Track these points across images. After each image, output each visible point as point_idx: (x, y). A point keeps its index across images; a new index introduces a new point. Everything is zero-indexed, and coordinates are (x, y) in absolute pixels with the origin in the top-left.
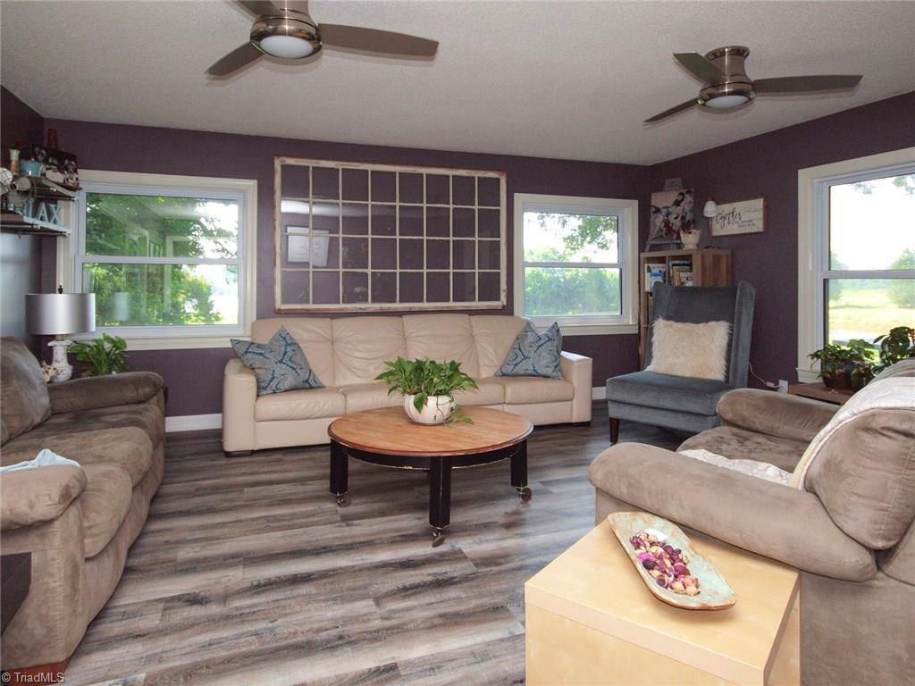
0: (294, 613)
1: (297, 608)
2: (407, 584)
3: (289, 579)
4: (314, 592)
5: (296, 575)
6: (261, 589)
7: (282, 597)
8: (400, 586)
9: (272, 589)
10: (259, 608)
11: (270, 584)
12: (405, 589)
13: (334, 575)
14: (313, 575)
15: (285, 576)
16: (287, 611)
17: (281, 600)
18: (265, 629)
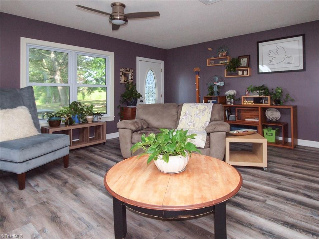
0: (301, 214)
1: (298, 215)
2: (248, 200)
3: (295, 228)
4: (287, 217)
5: (290, 228)
6: (313, 232)
7: (303, 223)
8: (251, 201)
9: (306, 228)
10: (316, 224)
11: (307, 232)
12: (250, 199)
13: (272, 218)
14: (281, 223)
15: (296, 231)
16: (303, 216)
17: (304, 222)
18: (316, 216)
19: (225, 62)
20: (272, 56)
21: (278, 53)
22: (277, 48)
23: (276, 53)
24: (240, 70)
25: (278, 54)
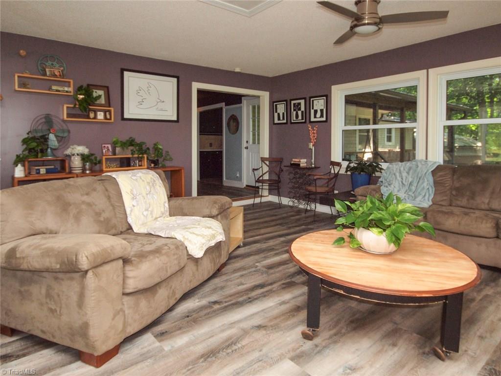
19: (66, 89)
20: (142, 96)
21: (149, 93)
22: (148, 86)
23: (147, 93)
24: (100, 111)
25: (150, 95)
